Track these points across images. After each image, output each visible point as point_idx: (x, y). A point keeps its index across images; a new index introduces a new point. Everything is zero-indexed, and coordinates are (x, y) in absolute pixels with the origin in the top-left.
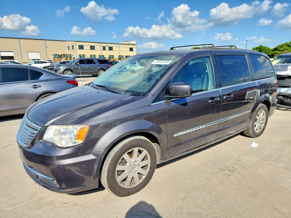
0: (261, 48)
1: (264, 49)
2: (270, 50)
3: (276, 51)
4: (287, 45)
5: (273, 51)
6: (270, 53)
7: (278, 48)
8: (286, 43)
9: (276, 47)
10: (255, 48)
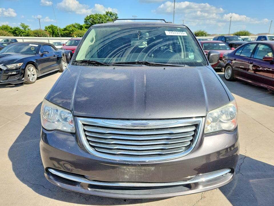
0: (53, 27)
1: (56, 28)
2: (62, 30)
3: (66, 30)
4: (73, 26)
5: (64, 31)
6: (62, 33)
7: (67, 28)
8: (73, 24)
9: (65, 28)
10: (47, 27)
